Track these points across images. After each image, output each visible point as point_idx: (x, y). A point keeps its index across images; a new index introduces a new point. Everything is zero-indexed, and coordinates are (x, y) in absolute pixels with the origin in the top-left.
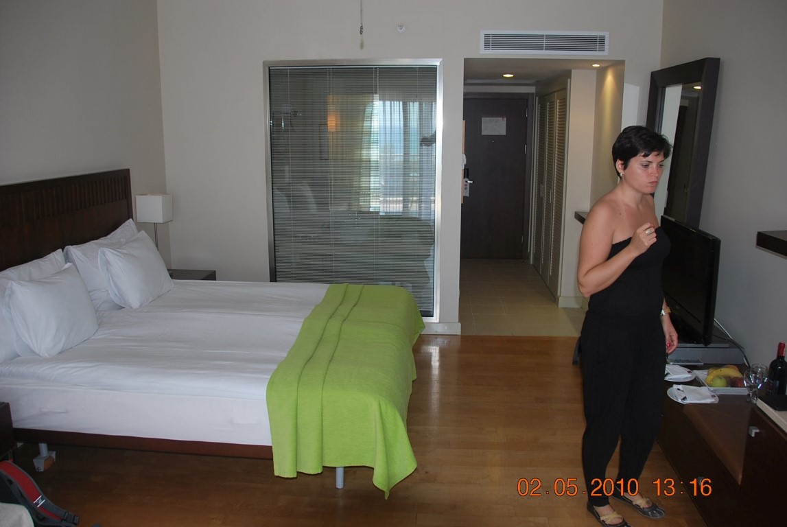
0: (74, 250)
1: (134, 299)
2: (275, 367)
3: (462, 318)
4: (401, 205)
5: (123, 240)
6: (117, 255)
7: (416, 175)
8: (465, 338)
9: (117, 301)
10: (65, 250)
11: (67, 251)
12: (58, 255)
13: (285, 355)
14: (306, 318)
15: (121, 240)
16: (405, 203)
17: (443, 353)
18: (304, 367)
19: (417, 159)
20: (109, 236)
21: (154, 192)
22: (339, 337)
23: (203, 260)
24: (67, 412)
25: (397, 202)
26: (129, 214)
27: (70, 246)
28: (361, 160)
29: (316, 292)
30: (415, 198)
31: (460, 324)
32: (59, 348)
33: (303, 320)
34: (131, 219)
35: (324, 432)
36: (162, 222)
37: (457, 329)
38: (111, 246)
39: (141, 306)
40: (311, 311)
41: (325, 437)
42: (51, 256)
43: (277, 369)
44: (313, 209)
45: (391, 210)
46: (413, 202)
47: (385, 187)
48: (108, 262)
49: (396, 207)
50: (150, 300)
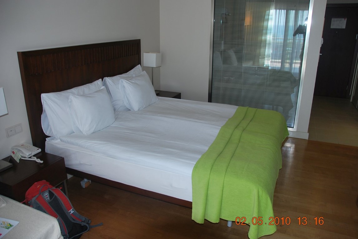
0: (108, 80)
1: (136, 106)
2: (199, 157)
3: (310, 130)
4: (280, 64)
5: (134, 75)
6: (129, 83)
7: (290, 49)
8: (310, 142)
9: (128, 106)
10: (104, 79)
11: (105, 80)
12: (99, 82)
13: (206, 148)
14: (222, 127)
15: (133, 75)
16: (283, 63)
17: (296, 150)
18: (216, 160)
19: (291, 41)
20: (127, 73)
21: (153, 52)
22: (240, 141)
23: (175, 87)
24: (91, 165)
25: (279, 62)
26: (139, 62)
27: (107, 78)
28: (261, 41)
29: (230, 110)
30: (288, 61)
31: (308, 134)
32: (92, 131)
33: (220, 128)
34: (140, 65)
35: (223, 201)
36: (155, 67)
37: (306, 136)
38: (126, 79)
39: (139, 110)
40: (226, 122)
41: (223, 203)
42: (96, 82)
43: (200, 159)
44: (235, 63)
45: (275, 66)
46: (287, 63)
47: (272, 54)
48: (124, 87)
49: (277, 65)
50: (144, 107)
